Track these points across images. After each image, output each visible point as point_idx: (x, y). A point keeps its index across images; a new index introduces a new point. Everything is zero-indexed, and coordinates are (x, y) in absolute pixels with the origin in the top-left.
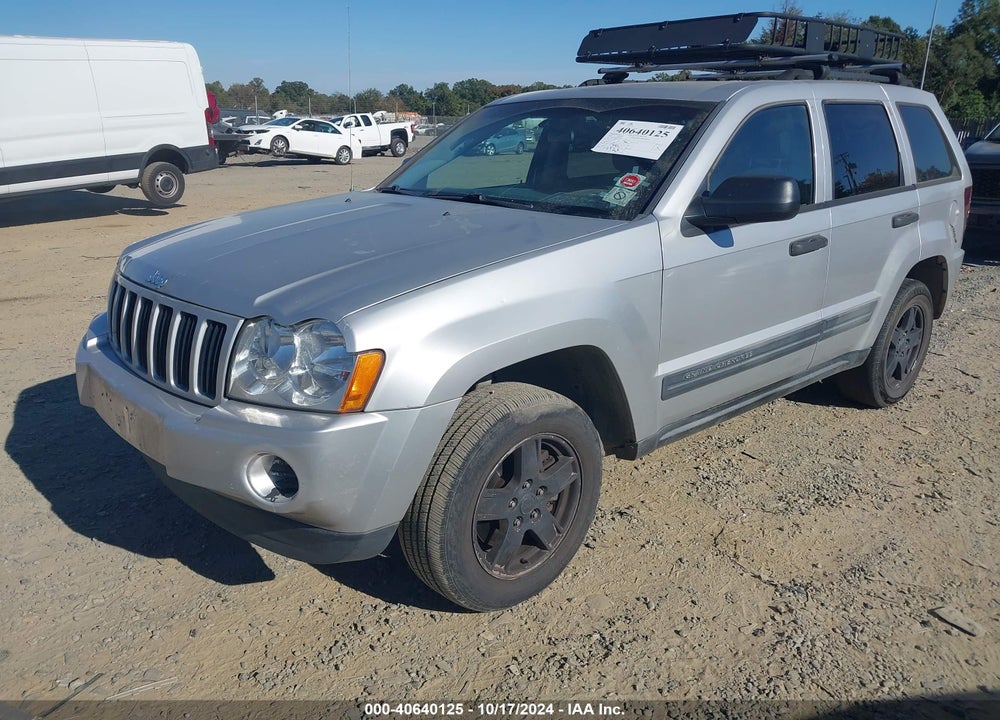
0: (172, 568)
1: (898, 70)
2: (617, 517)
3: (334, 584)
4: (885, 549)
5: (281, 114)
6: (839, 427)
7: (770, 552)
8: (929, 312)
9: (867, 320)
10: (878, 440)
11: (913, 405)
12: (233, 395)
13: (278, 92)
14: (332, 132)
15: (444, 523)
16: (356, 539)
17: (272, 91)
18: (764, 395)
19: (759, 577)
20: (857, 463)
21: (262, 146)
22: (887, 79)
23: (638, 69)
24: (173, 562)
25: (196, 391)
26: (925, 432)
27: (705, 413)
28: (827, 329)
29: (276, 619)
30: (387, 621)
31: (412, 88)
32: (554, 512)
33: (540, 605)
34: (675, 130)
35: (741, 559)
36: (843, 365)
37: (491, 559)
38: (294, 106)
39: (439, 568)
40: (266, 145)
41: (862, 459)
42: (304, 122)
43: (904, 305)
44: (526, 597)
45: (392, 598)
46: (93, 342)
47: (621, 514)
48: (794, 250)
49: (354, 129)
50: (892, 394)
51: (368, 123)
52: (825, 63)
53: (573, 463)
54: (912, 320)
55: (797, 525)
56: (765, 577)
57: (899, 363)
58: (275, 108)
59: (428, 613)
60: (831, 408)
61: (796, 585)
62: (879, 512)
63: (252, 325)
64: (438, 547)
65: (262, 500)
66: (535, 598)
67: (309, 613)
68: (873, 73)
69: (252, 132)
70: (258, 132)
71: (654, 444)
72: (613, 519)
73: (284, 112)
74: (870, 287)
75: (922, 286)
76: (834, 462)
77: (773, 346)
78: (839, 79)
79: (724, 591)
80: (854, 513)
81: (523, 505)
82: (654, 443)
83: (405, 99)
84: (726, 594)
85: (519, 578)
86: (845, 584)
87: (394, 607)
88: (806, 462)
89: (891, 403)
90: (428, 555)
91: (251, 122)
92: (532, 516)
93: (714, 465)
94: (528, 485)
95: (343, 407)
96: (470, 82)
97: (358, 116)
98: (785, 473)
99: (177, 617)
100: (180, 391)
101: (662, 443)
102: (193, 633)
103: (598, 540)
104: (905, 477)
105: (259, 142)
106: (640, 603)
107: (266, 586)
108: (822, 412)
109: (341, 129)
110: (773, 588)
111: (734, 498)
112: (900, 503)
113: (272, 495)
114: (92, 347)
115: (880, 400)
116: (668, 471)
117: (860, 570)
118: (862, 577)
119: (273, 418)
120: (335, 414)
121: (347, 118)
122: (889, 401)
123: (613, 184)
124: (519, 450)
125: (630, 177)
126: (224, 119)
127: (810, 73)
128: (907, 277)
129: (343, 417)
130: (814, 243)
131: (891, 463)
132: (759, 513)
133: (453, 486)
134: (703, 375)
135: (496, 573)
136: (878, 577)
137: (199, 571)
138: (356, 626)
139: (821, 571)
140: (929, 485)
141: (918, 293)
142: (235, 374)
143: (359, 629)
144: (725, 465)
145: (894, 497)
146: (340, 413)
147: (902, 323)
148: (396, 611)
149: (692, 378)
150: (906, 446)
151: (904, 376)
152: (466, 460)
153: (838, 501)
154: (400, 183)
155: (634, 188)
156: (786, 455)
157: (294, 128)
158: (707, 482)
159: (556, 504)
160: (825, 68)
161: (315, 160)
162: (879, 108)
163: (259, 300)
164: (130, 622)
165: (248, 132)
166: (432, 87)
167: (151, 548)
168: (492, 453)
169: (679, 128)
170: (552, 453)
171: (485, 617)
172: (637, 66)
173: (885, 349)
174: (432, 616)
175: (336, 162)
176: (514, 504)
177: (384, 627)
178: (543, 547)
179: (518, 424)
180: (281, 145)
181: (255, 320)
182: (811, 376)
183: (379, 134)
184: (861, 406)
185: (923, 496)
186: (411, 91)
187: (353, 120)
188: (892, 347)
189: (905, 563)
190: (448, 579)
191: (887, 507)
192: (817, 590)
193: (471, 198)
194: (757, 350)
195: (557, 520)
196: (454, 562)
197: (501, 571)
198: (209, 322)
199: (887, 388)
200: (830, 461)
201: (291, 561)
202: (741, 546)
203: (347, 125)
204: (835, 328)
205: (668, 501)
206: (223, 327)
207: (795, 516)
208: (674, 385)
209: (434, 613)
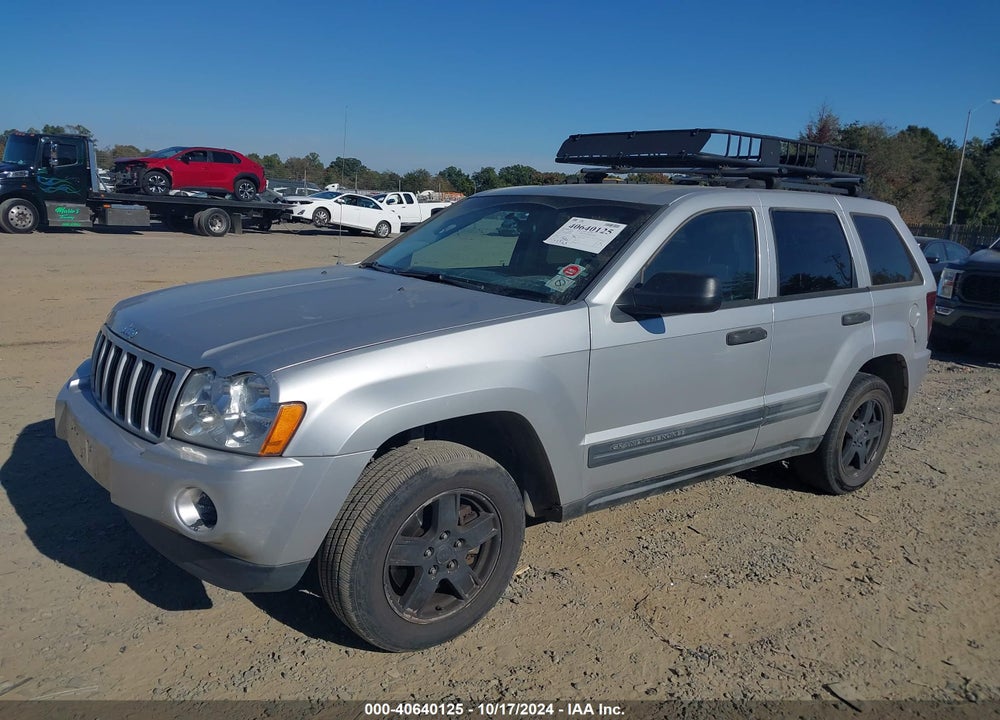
0: (122, 592)
1: (857, 184)
2: (549, 577)
3: (264, 616)
4: (800, 625)
5: (333, 188)
6: (791, 509)
7: (686, 620)
8: (888, 406)
9: (817, 409)
10: (826, 525)
11: (872, 494)
12: (175, 435)
13: (331, 166)
14: (373, 207)
15: (354, 563)
16: (269, 570)
17: (326, 165)
18: (705, 472)
19: (668, 642)
20: (798, 544)
21: (304, 216)
22: (846, 191)
23: (614, 170)
24: (123, 587)
25: (147, 429)
26: (875, 520)
27: (637, 484)
28: (769, 415)
29: (202, 643)
30: (303, 652)
31: (460, 171)
32: (473, 566)
33: (450, 651)
34: (619, 228)
35: (656, 624)
36: (793, 451)
37: (403, 603)
38: (347, 180)
39: (349, 606)
40: (308, 215)
41: (805, 541)
42: (347, 196)
43: (859, 398)
44: (441, 641)
45: (313, 633)
46: (75, 383)
47: (554, 574)
48: (731, 340)
49: (395, 206)
50: (849, 482)
51: (410, 201)
52: (776, 176)
53: (494, 519)
54: (870, 412)
55: (721, 597)
56: (673, 642)
57: (856, 454)
58: (329, 181)
59: (344, 648)
60: (789, 492)
61: (701, 651)
62: (805, 591)
63: (197, 375)
64: (347, 586)
65: (188, 529)
66: (448, 644)
67: (234, 640)
68: (833, 185)
69: (296, 202)
70: (302, 203)
71: (580, 509)
72: (545, 578)
73: (336, 185)
74: (820, 379)
75: (879, 381)
76: (776, 542)
77: (708, 427)
78: (790, 189)
79: (630, 651)
80: (780, 590)
81: (439, 555)
82: (581, 507)
83: (452, 180)
84: (631, 655)
85: (432, 623)
86: (750, 653)
87: (314, 641)
88: (747, 541)
89: (849, 491)
90: (339, 593)
91: (301, 194)
92: (448, 567)
93: (658, 536)
94: (445, 536)
95: (263, 451)
96: (516, 168)
97: (401, 194)
98: (725, 548)
99: (112, 634)
100: (134, 429)
101: (590, 509)
102: (123, 649)
103: (524, 596)
104: (842, 560)
105: (302, 212)
106: (546, 656)
107: (202, 613)
108: (779, 495)
109: (383, 205)
110: (679, 652)
111: (667, 568)
112: (829, 585)
113: (196, 524)
114: (75, 387)
115: (836, 487)
116: (611, 539)
117: (768, 643)
118: (768, 649)
119: (201, 456)
120: (256, 457)
121: (390, 196)
122: (847, 489)
123: (556, 272)
124: (436, 503)
125: (572, 268)
126: (276, 189)
127: (763, 183)
128: (861, 370)
129: (263, 459)
130: (754, 335)
131: (832, 546)
132: (688, 583)
133: (365, 530)
134: (631, 447)
135: (407, 616)
136: (784, 650)
137: (144, 595)
138: (274, 654)
139: (731, 641)
140: (862, 570)
141: (873, 388)
142: (178, 417)
143: (276, 657)
144: (668, 537)
145: (824, 578)
146: (259, 456)
147: (859, 414)
148: (315, 645)
149: (620, 449)
150: (852, 532)
151: (863, 466)
152: (381, 507)
153: (767, 578)
154: (380, 261)
155: (575, 276)
156: (730, 532)
157: (336, 201)
158: (646, 552)
159: (477, 557)
160: (775, 180)
161: (355, 232)
162: (832, 218)
163: (206, 354)
164: (70, 635)
165: (292, 202)
166: (479, 171)
167: (105, 572)
168: (407, 502)
169: (623, 227)
170: (474, 508)
171: (395, 657)
172: (614, 168)
173: (839, 438)
174: (346, 652)
175: (375, 235)
176: (429, 553)
177: (300, 658)
178: (459, 597)
179: (436, 479)
180: (323, 216)
181: (201, 370)
182: (757, 458)
183: (418, 211)
184: (819, 491)
185: (853, 580)
186: (459, 174)
187: (395, 197)
188: (848, 437)
189: (815, 639)
190: (357, 616)
191: (814, 587)
192: (720, 657)
193: (432, 277)
194: (691, 429)
195: (476, 573)
196: (362, 601)
197: (412, 615)
198: (163, 370)
199: (842, 474)
200: (771, 540)
201: (231, 593)
202: (660, 612)
203: (390, 202)
204: (779, 414)
205: (604, 567)
206: (173, 375)
207: (721, 589)
208: (601, 455)
209: (350, 650)
